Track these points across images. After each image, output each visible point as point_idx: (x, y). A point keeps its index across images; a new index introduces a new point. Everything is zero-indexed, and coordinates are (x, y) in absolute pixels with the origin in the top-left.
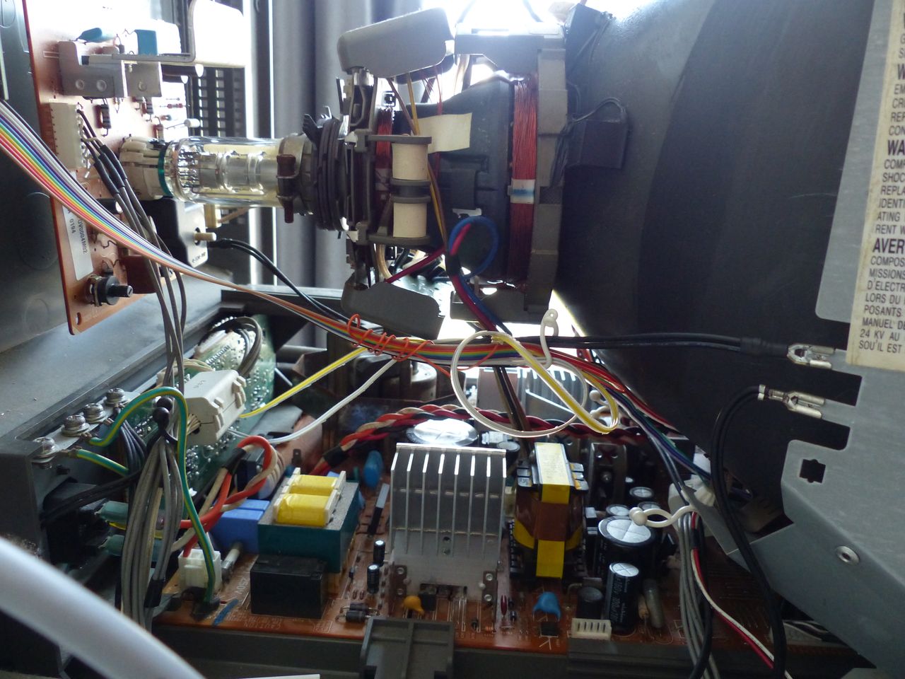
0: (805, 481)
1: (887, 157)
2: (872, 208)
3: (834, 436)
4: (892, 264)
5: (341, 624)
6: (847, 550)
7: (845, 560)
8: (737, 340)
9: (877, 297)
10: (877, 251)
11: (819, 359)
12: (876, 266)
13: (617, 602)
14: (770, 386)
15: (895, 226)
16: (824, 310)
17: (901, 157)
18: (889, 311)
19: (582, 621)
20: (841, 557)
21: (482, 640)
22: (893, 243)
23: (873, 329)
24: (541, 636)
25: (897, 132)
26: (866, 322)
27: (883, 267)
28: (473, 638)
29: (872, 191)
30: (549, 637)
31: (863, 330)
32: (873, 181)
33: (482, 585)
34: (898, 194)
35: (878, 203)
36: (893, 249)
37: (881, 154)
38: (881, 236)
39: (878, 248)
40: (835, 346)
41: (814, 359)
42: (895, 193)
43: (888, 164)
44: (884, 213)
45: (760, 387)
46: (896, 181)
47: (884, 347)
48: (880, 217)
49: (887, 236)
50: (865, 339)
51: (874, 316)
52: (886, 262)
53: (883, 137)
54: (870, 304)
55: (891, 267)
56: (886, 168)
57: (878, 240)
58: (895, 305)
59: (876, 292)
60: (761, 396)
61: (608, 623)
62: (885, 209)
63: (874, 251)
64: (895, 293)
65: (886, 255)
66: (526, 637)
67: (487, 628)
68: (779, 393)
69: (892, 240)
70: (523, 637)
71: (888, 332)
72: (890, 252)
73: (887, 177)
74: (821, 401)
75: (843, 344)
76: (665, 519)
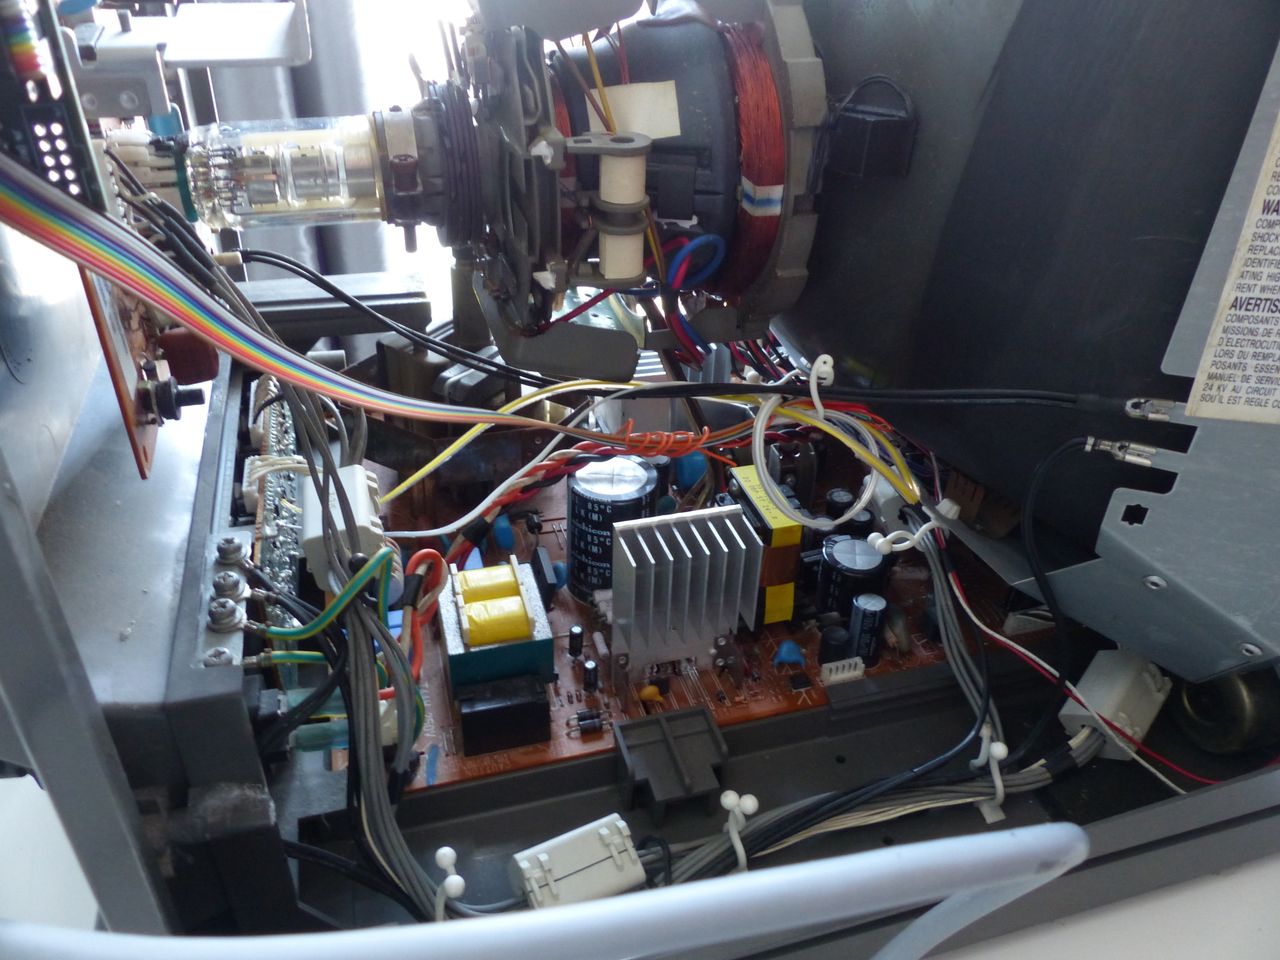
0: (1126, 524)
1: (1260, 216)
2: (1237, 266)
3: (1160, 481)
4: (1246, 322)
5: (576, 739)
6: (1155, 579)
7: (1154, 588)
8: (1072, 396)
9: (1226, 353)
10: (1233, 309)
11: (1157, 412)
12: (1230, 324)
13: (866, 638)
14: (1099, 437)
15: (1255, 285)
16: (1170, 366)
17: (1274, 217)
18: (1235, 366)
19: (832, 665)
20: (1149, 585)
21: (737, 713)
22: (1251, 301)
23: (1217, 383)
24: (795, 691)
25: (1275, 191)
26: (1211, 377)
27: (1236, 324)
28: (727, 714)
29: (1239, 250)
30: (802, 690)
31: (1207, 384)
32: (1242, 239)
33: (713, 651)
34: (1265, 254)
35: (1243, 261)
36: (1250, 307)
37: (1255, 212)
38: (1240, 295)
39: (1235, 307)
40: (1176, 399)
41: (1153, 413)
42: (1262, 253)
43: (1260, 223)
44: (1248, 272)
45: (1089, 438)
46: (1264, 241)
47: (1225, 400)
48: (1242, 277)
49: (1246, 295)
50: (1208, 392)
51: (1220, 371)
52: (1240, 319)
53: (1260, 195)
54: (1218, 359)
55: (1245, 324)
56: (1257, 227)
57: (1237, 299)
58: (1242, 360)
59: (1226, 348)
60: (1088, 448)
61: (858, 660)
62: (1249, 269)
63: (1230, 309)
64: (1243, 349)
65: (1242, 313)
66: (780, 697)
67: (737, 699)
68: (1107, 443)
69: (1251, 298)
70: (777, 698)
71: (1231, 386)
72: (1247, 310)
73: (1256, 236)
74: (1153, 450)
75: (1184, 398)
76: (907, 540)
